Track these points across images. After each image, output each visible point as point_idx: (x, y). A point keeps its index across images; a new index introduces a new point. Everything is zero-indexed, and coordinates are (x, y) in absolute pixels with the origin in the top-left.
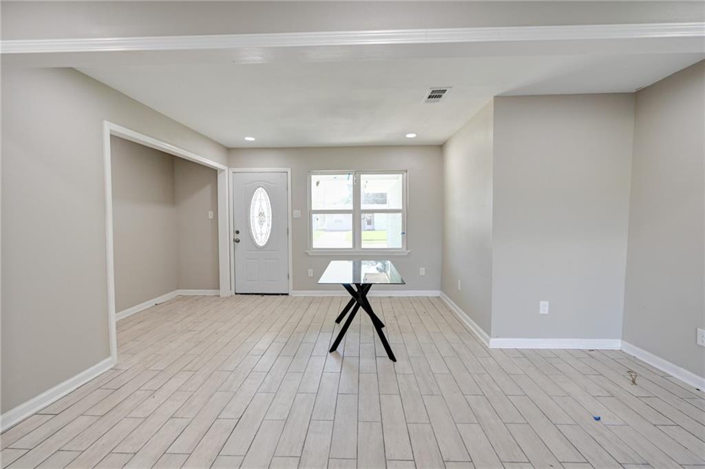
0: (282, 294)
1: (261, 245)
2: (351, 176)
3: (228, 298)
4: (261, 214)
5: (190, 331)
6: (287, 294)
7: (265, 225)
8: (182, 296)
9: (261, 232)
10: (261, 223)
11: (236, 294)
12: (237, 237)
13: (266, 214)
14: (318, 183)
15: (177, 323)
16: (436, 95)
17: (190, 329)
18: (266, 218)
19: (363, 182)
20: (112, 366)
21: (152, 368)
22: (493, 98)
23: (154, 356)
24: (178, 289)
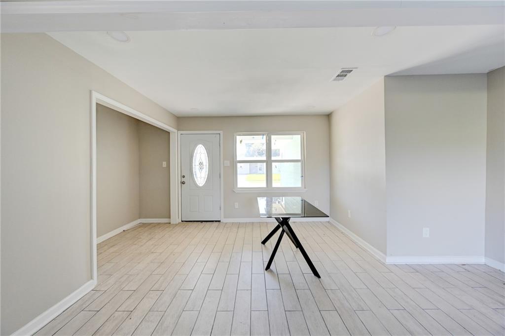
0: (216, 221)
1: (201, 185)
2: (265, 137)
3: (176, 225)
4: (201, 164)
5: (152, 253)
6: (220, 221)
7: (204, 170)
8: (143, 223)
9: (201, 177)
10: (201, 169)
11: (182, 221)
12: (183, 180)
13: (204, 164)
14: (241, 141)
15: (142, 246)
16: (344, 74)
17: (152, 251)
18: (204, 167)
19: (273, 141)
20: (93, 287)
21: (126, 288)
22: (383, 77)
23: (127, 276)
24: (139, 218)
